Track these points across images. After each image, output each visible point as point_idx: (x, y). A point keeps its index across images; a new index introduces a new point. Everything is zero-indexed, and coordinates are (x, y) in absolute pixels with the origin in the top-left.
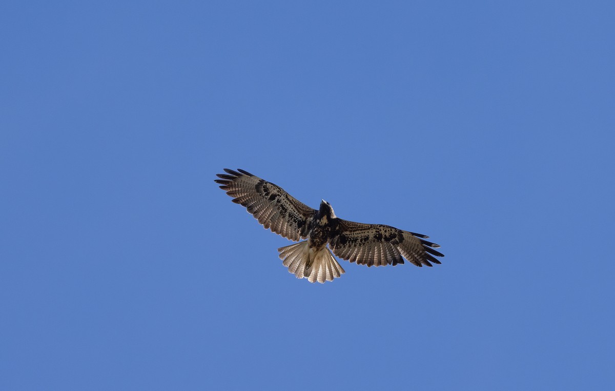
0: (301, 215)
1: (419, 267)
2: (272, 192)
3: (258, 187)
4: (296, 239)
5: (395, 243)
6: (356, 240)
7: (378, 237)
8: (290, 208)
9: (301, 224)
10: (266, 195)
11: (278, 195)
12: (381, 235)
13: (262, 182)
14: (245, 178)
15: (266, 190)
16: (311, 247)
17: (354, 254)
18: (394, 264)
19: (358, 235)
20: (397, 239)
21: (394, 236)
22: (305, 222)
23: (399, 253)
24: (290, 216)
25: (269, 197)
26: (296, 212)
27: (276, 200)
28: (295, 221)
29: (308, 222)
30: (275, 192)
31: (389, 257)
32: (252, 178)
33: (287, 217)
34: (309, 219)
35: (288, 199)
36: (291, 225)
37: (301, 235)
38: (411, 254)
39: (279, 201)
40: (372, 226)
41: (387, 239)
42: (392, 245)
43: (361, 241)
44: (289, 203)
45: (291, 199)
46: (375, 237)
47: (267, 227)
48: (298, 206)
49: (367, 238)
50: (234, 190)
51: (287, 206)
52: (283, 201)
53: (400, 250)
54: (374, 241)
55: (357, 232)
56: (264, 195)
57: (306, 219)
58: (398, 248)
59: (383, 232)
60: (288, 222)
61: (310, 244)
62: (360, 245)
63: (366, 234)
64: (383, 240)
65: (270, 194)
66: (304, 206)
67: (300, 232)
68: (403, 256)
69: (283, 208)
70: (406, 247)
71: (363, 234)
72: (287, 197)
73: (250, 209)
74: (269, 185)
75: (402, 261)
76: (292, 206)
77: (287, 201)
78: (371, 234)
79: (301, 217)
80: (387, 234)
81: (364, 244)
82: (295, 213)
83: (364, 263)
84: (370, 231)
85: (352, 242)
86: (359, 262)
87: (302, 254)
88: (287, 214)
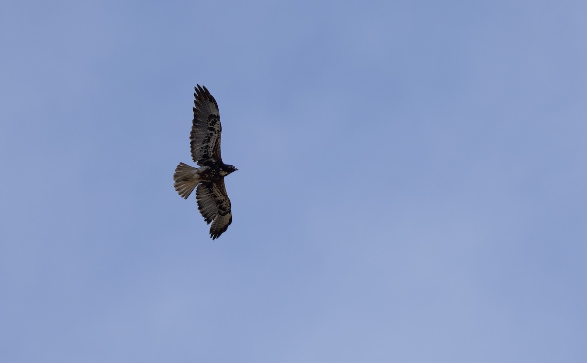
0: (212, 154)
2: (215, 127)
3: (212, 116)
5: (220, 213)
6: (211, 192)
7: (219, 202)
8: (212, 144)
9: (206, 156)
10: (210, 124)
11: (216, 132)
12: (222, 202)
13: (218, 117)
14: (211, 105)
15: (214, 123)
16: (198, 173)
18: (205, 220)
19: (216, 191)
20: (223, 212)
21: (225, 210)
22: (209, 158)
23: (214, 218)
24: (207, 146)
25: (210, 126)
26: (212, 149)
27: (211, 132)
28: (205, 152)
29: (209, 160)
30: (217, 129)
31: (209, 214)
32: (215, 109)
33: (204, 145)
34: (212, 159)
35: (217, 140)
37: (199, 161)
38: (216, 225)
39: (211, 134)
40: (226, 196)
41: (221, 207)
42: (217, 211)
43: (213, 195)
44: (215, 141)
46: (219, 201)
47: (191, 138)
48: (217, 148)
49: (215, 196)
50: (200, 103)
51: (212, 141)
52: (213, 137)
53: (216, 218)
54: (215, 201)
55: (218, 190)
56: (209, 123)
57: (211, 158)
59: (225, 203)
61: (200, 172)
62: (210, 196)
63: (219, 195)
64: (219, 205)
65: (212, 127)
66: (219, 152)
67: (200, 159)
68: (213, 221)
69: (209, 140)
71: (218, 194)
72: (218, 138)
73: (195, 121)
74: (218, 122)
75: (209, 223)
76: (214, 144)
77: (215, 139)
78: (221, 197)
80: (224, 206)
82: (210, 149)
83: (198, 205)
84: (222, 196)
85: (209, 191)
86: (198, 202)
88: (206, 144)
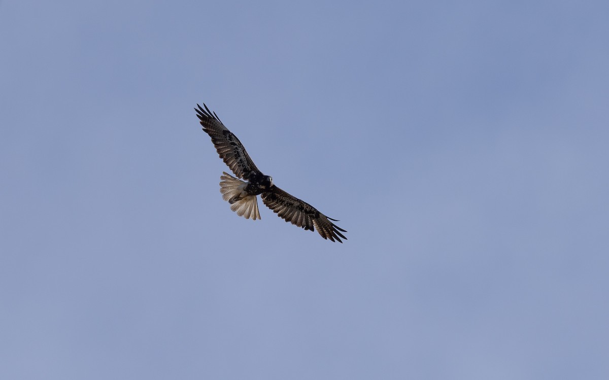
1: (324, 239)
2: (234, 141)
3: (224, 132)
4: (239, 176)
5: (312, 217)
6: (283, 201)
7: (300, 208)
8: (243, 157)
10: (229, 140)
11: (238, 146)
12: (303, 208)
13: (229, 131)
15: (231, 138)
17: (278, 208)
18: (306, 229)
20: (314, 215)
21: (313, 213)
22: (249, 172)
23: (312, 223)
24: (241, 160)
25: (230, 142)
26: (246, 162)
27: (235, 147)
28: (243, 166)
29: (251, 174)
30: (237, 142)
31: (304, 222)
36: (239, 166)
37: (244, 176)
38: (322, 229)
39: (237, 149)
40: (298, 200)
41: (306, 211)
42: (309, 216)
43: (287, 203)
44: (243, 155)
45: (246, 154)
46: (298, 206)
48: (249, 160)
50: (207, 123)
52: (240, 151)
53: (314, 222)
55: (286, 198)
56: (227, 139)
58: (313, 221)
59: (305, 207)
60: (238, 163)
62: (285, 205)
63: (292, 202)
64: (303, 210)
65: (232, 141)
67: (243, 174)
68: (315, 227)
69: (238, 154)
70: (319, 222)
71: (289, 201)
72: (243, 151)
74: (232, 136)
75: (312, 229)
76: (245, 158)
77: (243, 153)
79: (248, 167)
80: (308, 210)
81: (288, 206)
83: (283, 218)
84: (296, 202)
85: (280, 201)
86: (279, 215)
87: (237, 187)
88: (239, 159)
